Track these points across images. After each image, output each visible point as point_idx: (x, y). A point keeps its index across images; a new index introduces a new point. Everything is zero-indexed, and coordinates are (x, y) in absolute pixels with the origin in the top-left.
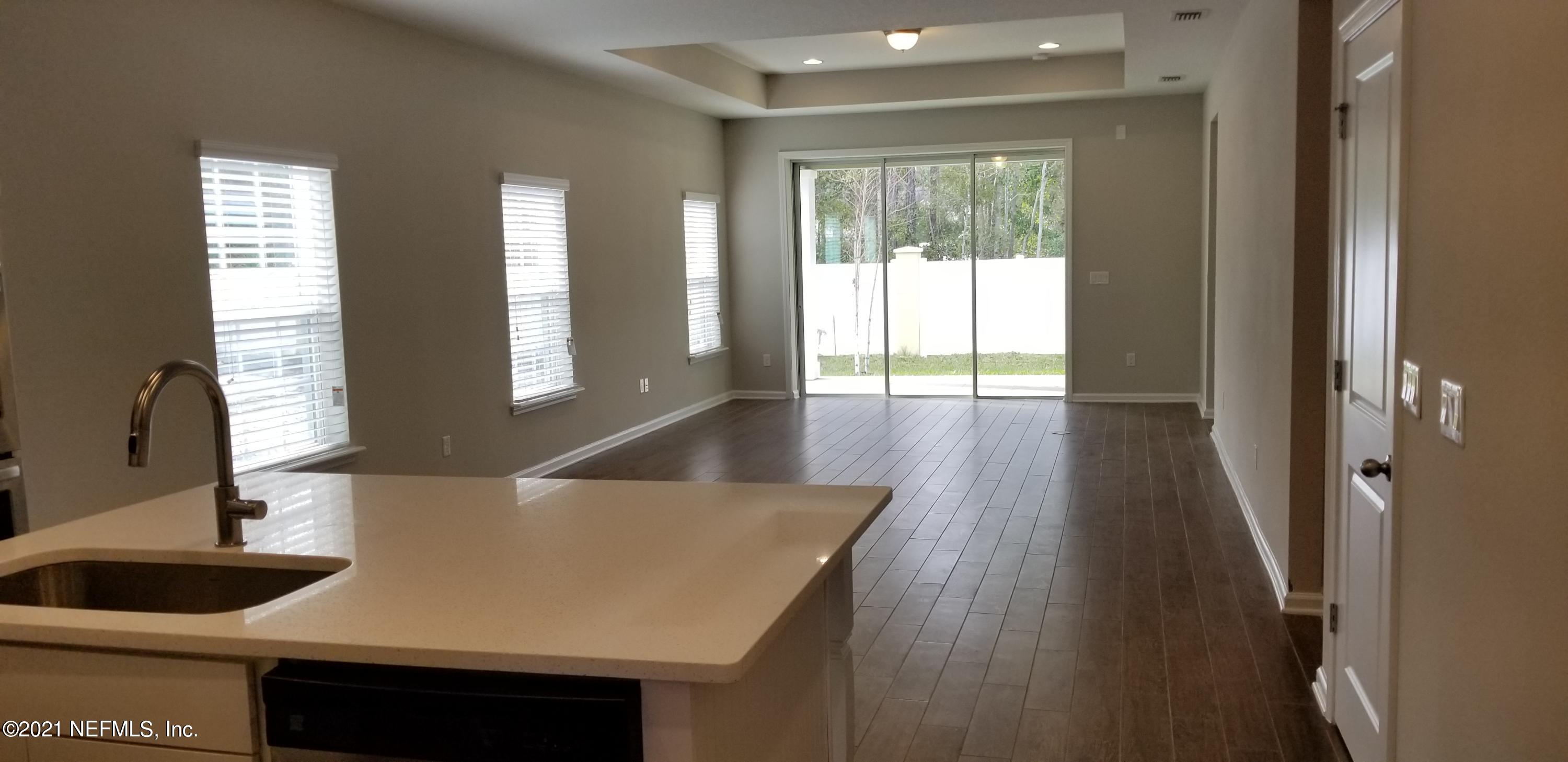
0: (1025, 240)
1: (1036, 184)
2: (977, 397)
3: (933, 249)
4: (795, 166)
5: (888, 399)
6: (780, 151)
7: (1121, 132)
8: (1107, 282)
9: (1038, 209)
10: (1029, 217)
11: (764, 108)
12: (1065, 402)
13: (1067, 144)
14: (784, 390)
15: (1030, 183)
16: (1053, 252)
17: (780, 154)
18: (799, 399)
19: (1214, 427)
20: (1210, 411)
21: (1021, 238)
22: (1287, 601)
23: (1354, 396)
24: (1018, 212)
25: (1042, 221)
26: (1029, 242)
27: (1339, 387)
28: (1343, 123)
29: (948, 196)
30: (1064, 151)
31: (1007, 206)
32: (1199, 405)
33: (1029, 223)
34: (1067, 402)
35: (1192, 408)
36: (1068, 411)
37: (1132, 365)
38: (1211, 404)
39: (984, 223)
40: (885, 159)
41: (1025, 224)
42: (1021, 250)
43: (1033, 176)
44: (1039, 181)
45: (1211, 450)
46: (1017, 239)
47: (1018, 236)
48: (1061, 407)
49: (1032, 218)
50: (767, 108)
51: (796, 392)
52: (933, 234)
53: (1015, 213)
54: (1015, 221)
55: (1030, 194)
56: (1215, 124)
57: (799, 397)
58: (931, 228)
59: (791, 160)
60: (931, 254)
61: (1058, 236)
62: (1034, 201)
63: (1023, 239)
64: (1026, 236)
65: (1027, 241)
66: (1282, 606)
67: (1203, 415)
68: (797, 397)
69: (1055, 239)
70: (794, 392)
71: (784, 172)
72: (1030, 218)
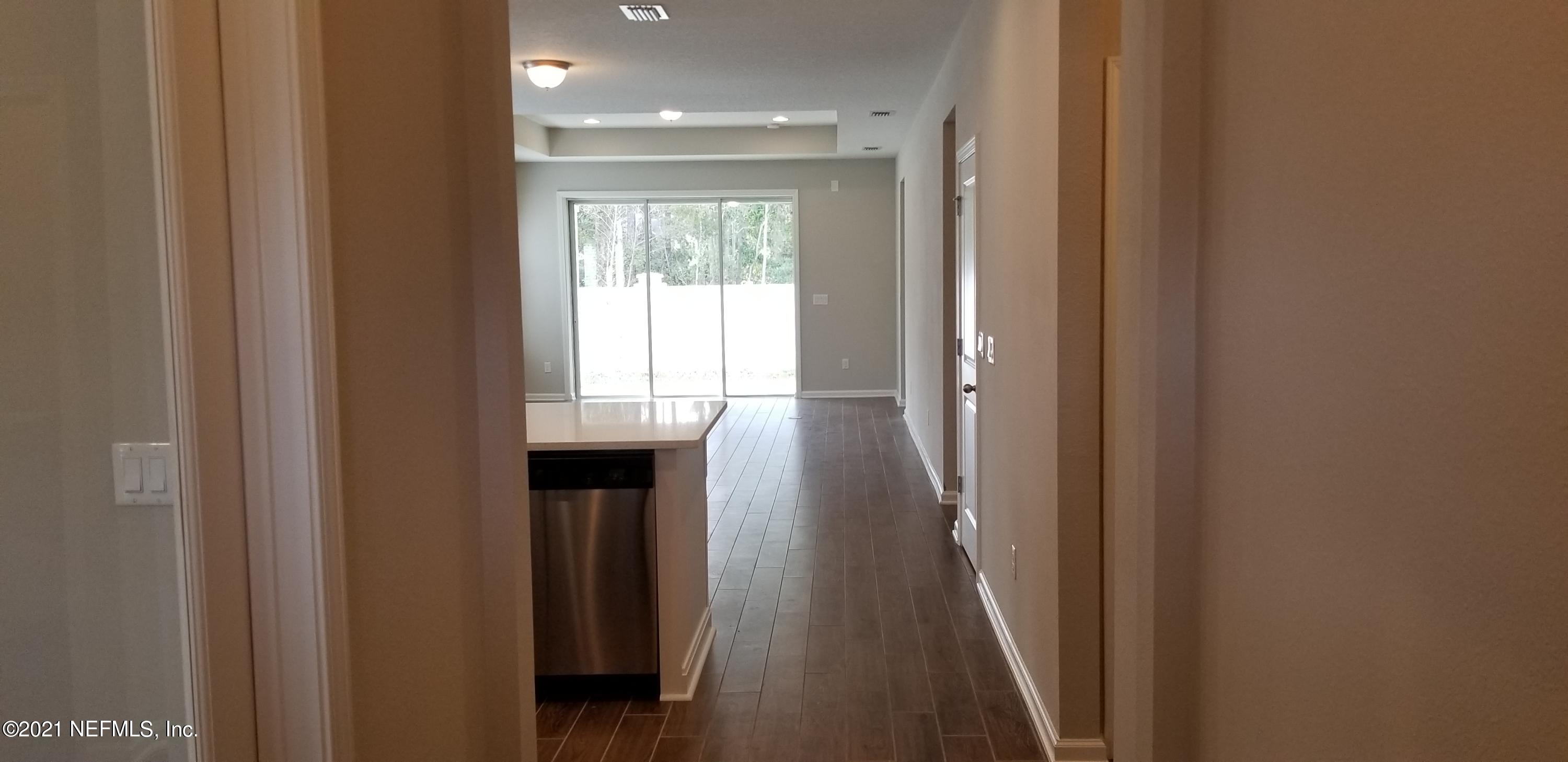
0: (751, 269)
1: (759, 218)
2: (726, 396)
3: (669, 275)
4: (570, 203)
5: (652, 398)
6: (558, 191)
7: (835, 186)
8: (827, 304)
9: (762, 241)
10: (754, 247)
11: (547, 155)
12: (796, 398)
13: (794, 193)
14: (563, 392)
15: (753, 218)
16: (776, 280)
17: (558, 192)
18: (576, 400)
19: (905, 411)
20: (903, 400)
21: (747, 267)
22: (943, 496)
23: (966, 357)
24: (744, 243)
25: (765, 252)
26: (754, 270)
27: (960, 354)
28: (959, 207)
29: (682, 227)
30: (792, 198)
31: (734, 238)
32: (896, 398)
33: (754, 253)
34: (797, 398)
35: (892, 400)
36: (798, 405)
37: (847, 368)
38: (903, 396)
39: (715, 253)
40: (647, 200)
41: (750, 254)
42: (747, 277)
43: (756, 212)
44: (761, 216)
45: (904, 425)
46: (743, 267)
47: (745, 265)
48: (793, 402)
49: (757, 249)
50: (550, 156)
51: (573, 394)
52: (668, 262)
53: (741, 244)
54: (741, 250)
55: (754, 227)
56: (903, 183)
57: (575, 398)
58: (666, 256)
59: (567, 198)
60: (667, 279)
61: (780, 266)
62: (758, 234)
63: (749, 268)
64: (752, 265)
65: (752, 270)
66: (940, 500)
67: (898, 404)
68: (574, 398)
69: (777, 268)
70: (572, 394)
71: (562, 208)
72: (755, 249)
